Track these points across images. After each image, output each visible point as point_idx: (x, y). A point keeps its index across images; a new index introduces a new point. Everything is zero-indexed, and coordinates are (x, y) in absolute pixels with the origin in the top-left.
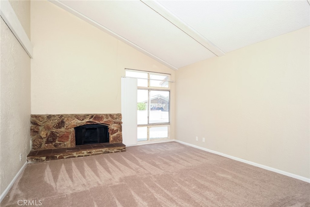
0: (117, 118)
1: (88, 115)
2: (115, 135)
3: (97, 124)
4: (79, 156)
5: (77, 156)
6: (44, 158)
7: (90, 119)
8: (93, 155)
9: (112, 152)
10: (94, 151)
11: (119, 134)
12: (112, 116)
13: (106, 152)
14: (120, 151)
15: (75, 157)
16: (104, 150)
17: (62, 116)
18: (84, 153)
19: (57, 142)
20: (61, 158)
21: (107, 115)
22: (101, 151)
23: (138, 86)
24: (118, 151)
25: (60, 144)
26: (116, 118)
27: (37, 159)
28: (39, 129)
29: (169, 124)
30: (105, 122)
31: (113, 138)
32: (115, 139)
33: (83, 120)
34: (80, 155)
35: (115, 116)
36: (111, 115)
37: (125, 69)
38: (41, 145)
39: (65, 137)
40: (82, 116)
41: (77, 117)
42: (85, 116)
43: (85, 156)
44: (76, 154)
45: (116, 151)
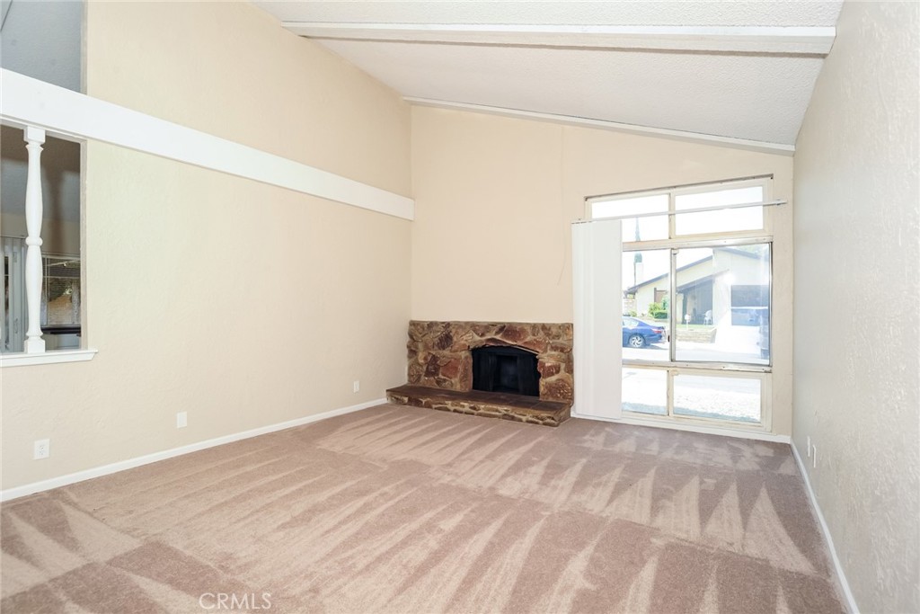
0: (560, 337)
1: (494, 325)
2: (553, 379)
3: (510, 347)
4: (455, 411)
5: (452, 408)
6: (406, 399)
7: (497, 333)
8: (480, 415)
9: (520, 420)
10: (483, 406)
11: (563, 380)
12: (546, 328)
13: (508, 415)
14: (541, 422)
15: (449, 410)
16: (503, 409)
17: (448, 325)
18: (463, 406)
19: (441, 376)
20: (428, 406)
21: (534, 326)
22: (497, 411)
23: (624, 240)
24: (537, 420)
25: (445, 380)
26: (558, 336)
27: (397, 399)
28: (417, 348)
29: (770, 372)
30: (526, 343)
31: (547, 387)
32: (552, 389)
33: (483, 335)
34: (457, 408)
35: (554, 331)
36: (544, 327)
37: (586, 199)
38: (419, 376)
39: (451, 367)
40: (482, 326)
41: (474, 326)
42: (488, 327)
43: (466, 413)
44: (452, 405)
45: (530, 419)
